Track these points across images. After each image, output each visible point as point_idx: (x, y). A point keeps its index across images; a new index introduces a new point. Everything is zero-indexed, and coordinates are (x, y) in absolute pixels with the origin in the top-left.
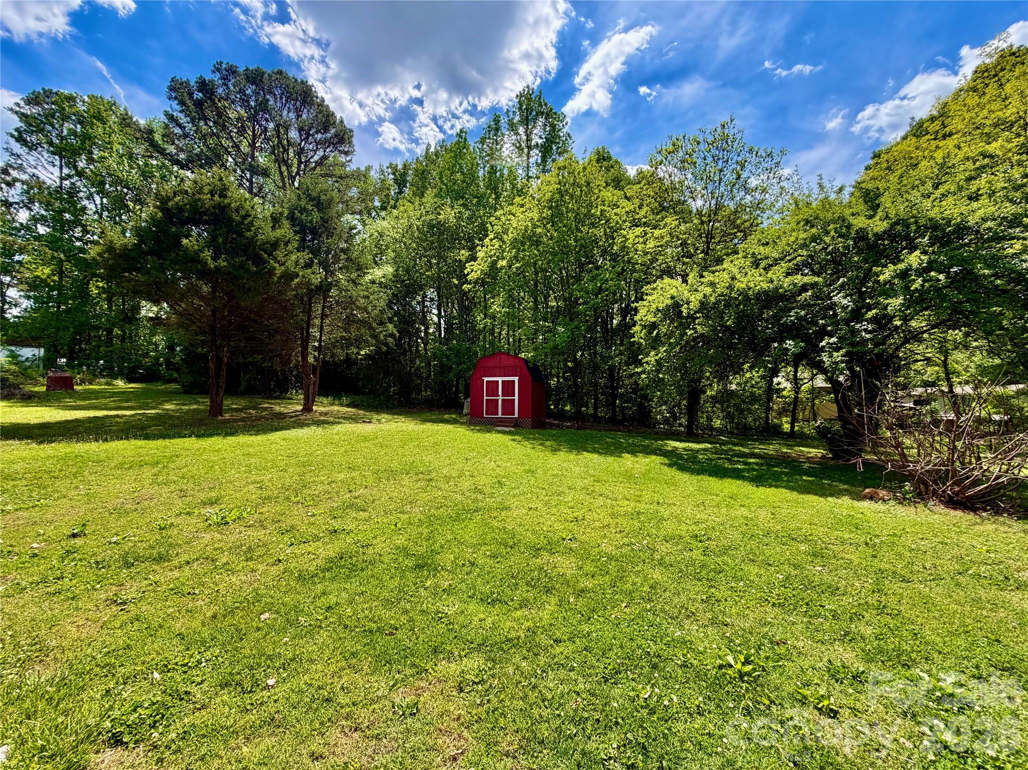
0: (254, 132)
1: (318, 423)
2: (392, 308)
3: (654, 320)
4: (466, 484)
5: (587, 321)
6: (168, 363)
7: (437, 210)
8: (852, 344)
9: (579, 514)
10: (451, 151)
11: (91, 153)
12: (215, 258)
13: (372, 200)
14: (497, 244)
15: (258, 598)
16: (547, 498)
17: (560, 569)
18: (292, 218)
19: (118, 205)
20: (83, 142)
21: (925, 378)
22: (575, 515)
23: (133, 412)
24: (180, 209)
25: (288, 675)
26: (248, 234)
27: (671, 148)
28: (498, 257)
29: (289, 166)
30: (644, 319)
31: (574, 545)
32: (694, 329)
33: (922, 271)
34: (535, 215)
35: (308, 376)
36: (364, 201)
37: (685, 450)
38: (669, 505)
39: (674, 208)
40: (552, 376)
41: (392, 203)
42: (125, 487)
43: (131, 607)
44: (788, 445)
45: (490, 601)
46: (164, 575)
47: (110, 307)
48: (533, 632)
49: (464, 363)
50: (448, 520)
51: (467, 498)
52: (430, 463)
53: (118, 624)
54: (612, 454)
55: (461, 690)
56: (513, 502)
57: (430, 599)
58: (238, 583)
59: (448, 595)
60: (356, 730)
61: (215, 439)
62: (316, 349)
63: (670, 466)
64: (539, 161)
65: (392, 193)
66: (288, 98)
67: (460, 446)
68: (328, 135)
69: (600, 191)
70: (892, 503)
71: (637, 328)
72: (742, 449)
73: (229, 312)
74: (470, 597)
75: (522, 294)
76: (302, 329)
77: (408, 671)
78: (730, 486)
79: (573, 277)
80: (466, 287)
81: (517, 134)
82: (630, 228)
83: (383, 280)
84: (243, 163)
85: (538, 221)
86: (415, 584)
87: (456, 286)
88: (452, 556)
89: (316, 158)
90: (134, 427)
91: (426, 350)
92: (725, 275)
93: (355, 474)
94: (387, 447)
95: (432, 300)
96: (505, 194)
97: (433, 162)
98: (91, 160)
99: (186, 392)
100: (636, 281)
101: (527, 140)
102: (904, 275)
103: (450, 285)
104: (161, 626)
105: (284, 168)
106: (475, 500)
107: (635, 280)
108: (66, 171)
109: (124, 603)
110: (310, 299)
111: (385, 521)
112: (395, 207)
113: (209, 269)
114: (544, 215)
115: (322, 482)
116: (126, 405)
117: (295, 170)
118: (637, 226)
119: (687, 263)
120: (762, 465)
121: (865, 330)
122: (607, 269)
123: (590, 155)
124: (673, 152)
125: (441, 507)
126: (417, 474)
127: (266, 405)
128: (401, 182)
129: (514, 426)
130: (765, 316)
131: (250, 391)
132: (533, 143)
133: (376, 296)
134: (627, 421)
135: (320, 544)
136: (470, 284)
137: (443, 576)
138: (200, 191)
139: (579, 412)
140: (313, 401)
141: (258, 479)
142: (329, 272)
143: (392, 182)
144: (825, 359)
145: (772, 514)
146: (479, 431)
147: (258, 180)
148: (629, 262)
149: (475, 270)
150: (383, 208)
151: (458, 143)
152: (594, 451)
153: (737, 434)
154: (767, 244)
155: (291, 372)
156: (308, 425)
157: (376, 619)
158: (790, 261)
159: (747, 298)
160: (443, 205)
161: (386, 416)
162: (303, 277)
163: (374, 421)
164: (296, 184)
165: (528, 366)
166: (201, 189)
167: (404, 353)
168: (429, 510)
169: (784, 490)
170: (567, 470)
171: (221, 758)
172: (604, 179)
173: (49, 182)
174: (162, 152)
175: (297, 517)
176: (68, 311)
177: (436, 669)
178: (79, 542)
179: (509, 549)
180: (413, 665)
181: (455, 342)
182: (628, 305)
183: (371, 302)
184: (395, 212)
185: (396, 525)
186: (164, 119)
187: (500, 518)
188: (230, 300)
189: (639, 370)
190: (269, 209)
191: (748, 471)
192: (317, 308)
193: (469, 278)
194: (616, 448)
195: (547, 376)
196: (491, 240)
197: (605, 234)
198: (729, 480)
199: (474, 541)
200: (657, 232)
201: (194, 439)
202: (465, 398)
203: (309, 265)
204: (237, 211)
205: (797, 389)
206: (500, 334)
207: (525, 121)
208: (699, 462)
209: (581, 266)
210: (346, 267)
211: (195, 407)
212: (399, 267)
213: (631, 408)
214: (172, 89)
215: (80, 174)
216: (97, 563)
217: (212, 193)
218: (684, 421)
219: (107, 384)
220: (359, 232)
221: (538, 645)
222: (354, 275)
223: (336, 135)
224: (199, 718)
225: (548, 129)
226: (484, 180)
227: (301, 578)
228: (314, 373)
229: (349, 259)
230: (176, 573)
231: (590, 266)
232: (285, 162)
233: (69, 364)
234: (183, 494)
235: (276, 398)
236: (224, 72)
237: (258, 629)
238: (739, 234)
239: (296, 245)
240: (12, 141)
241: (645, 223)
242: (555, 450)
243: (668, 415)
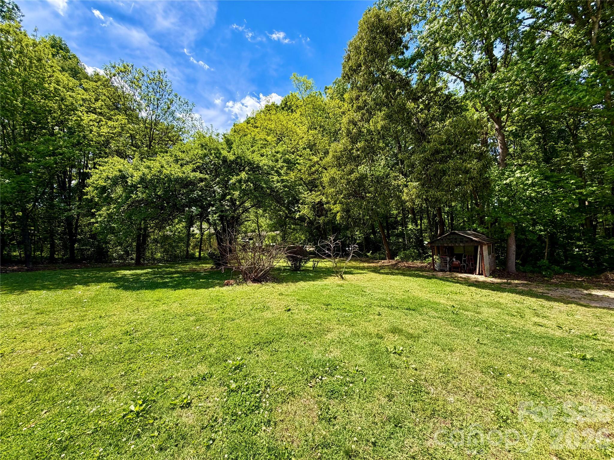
3: (104, 184)
8: (222, 211)
21: (251, 228)
27: (122, 69)
30: (96, 182)
32: (136, 194)
33: (246, 181)
37: (132, 275)
38: (110, 316)
39: (125, 111)
44: (196, 264)
63: (117, 288)
70: (235, 285)
71: (90, 189)
72: (171, 270)
78: (159, 293)
82: (86, 112)
92: (158, 164)
102: (240, 181)
118: (92, 113)
119: (135, 151)
120: (180, 277)
121: (227, 205)
124: (124, 72)
130: (182, 192)
134: (85, 260)
144: (210, 218)
145: (180, 304)
148: (84, 137)
153: (170, 261)
154: (184, 152)
158: (194, 164)
159: (170, 180)
169: (189, 289)
172: (60, 64)
189: (93, 220)
191: (172, 282)
194: (69, 283)
198: (159, 290)
200: (110, 123)
205: (202, 234)
208: (141, 281)
213: (89, 250)
218: (134, 256)
238: (170, 142)
243: (122, 253)
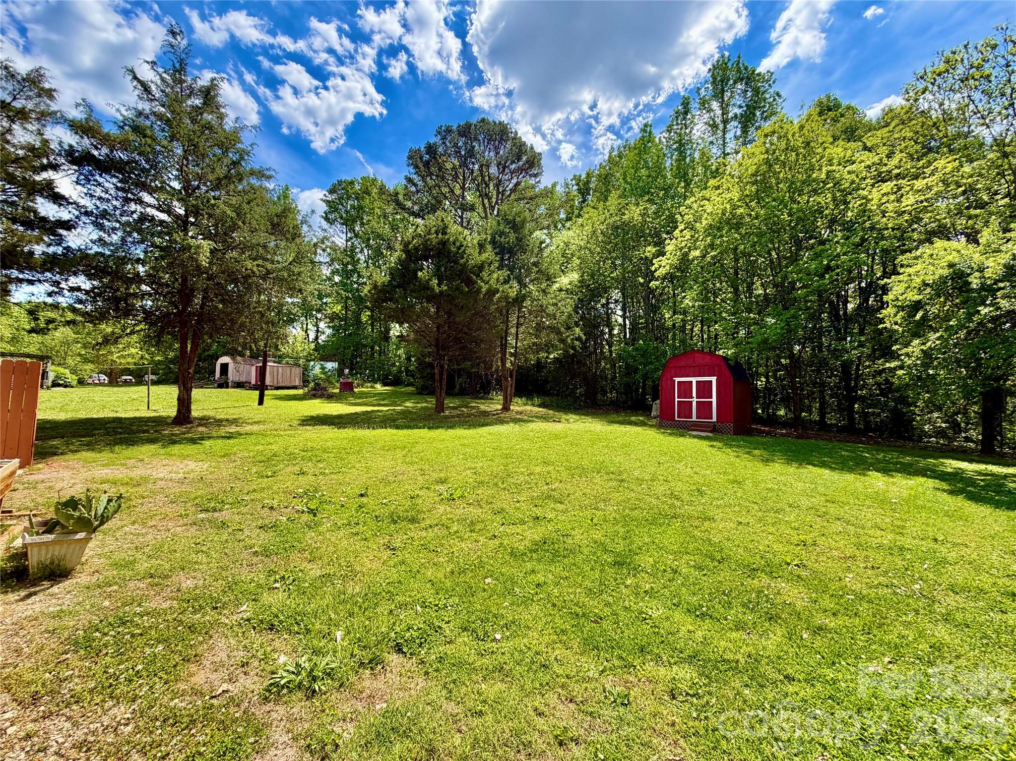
0: (464, 176)
1: (516, 421)
2: (578, 313)
3: (917, 298)
4: (660, 489)
5: (808, 308)
6: (407, 370)
7: (621, 211)
9: (809, 539)
10: (635, 148)
11: (362, 219)
12: (439, 285)
13: (558, 214)
14: (688, 234)
15: (481, 565)
16: (760, 514)
17: (786, 598)
18: (493, 242)
19: (378, 254)
20: (358, 212)
22: (802, 538)
23: (387, 408)
24: (416, 249)
25: (511, 635)
26: (462, 261)
27: (942, 67)
28: (689, 248)
29: (489, 199)
30: (901, 298)
31: (804, 573)
32: (994, 304)
34: (735, 195)
35: (506, 379)
36: (551, 215)
37: (980, 473)
38: (955, 545)
39: (949, 146)
40: (759, 375)
41: (576, 212)
42: (387, 464)
43: (399, 553)
45: (700, 614)
46: (415, 533)
47: (373, 330)
48: (756, 660)
49: (651, 363)
50: (643, 522)
51: (663, 503)
52: (620, 463)
53: (392, 563)
54: (851, 470)
55: (674, 697)
56: (718, 514)
57: (631, 598)
58: (467, 549)
59: (650, 597)
60: (571, 701)
61: (440, 431)
62: (513, 355)
63: (953, 493)
64: (739, 133)
65: (576, 202)
66: (489, 140)
67: (651, 449)
68: (521, 163)
69: (825, 149)
71: (889, 311)
73: (449, 327)
74: (674, 605)
75: (718, 285)
76: (502, 338)
77: (616, 662)
79: (786, 258)
80: (653, 284)
81: (710, 110)
82: (873, 186)
83: (569, 286)
84: (456, 203)
85: (739, 200)
86: (616, 580)
87: (642, 285)
88: (651, 559)
89: (511, 186)
90: (388, 419)
91: (611, 352)
93: (551, 468)
94: (577, 445)
95: (616, 301)
96: (697, 179)
97: (617, 164)
98: (362, 224)
99: (419, 393)
100: (885, 251)
101: (723, 114)
103: (635, 285)
104: (418, 572)
105: (486, 201)
106: (672, 506)
107: (883, 250)
108: (349, 235)
109: (394, 549)
110: (508, 311)
111: (581, 514)
112: (579, 216)
113: (436, 294)
114: (747, 192)
115: (522, 473)
116: (382, 402)
117: (494, 200)
118: (884, 181)
119: (976, 216)
122: (837, 242)
123: (810, 109)
124: (947, 71)
125: (636, 508)
126: (607, 474)
127: (474, 405)
128: (584, 191)
129: (714, 431)
131: (463, 393)
132: (731, 115)
133: (563, 303)
134: (873, 431)
135: (525, 527)
136: (657, 280)
137: (643, 578)
138: (429, 233)
139: (797, 418)
140: (511, 401)
141: (473, 466)
142: (523, 285)
143: (575, 193)
146: (670, 434)
147: (467, 215)
148: (872, 228)
149: (663, 266)
150: (568, 219)
151: (642, 138)
152: (823, 465)
155: (493, 376)
156: (507, 422)
157: (581, 605)
160: (627, 204)
161: (574, 416)
162: (503, 292)
163: (563, 420)
164: (495, 213)
165: (729, 365)
166: (430, 230)
167: (589, 356)
168: (624, 510)
170: (785, 485)
171: (467, 687)
172: (830, 133)
173: (340, 244)
174: (403, 208)
175: (504, 501)
176: (350, 335)
177: (644, 668)
178: (364, 500)
179: (716, 564)
180: (620, 658)
181: (641, 342)
182: (869, 285)
183: (560, 308)
184: (580, 220)
185: (592, 520)
186: (404, 182)
187: (703, 529)
188: (449, 317)
189: (893, 364)
190: (476, 238)
192: (513, 319)
193: (657, 274)
194: (857, 465)
195: (752, 376)
196: (681, 231)
197: (834, 199)
199: (675, 548)
200: (920, 183)
201: (426, 430)
202: (654, 400)
203: (506, 282)
204: (454, 243)
206: (692, 330)
207: (719, 95)
208: (1010, 491)
209: (798, 243)
210: (536, 279)
211: (424, 405)
212: (584, 273)
213: (879, 415)
214: (410, 158)
215: (356, 236)
216: (376, 516)
217: (437, 233)
218: (974, 434)
219: (372, 387)
220: (547, 246)
221: (763, 676)
222: (543, 286)
223: (527, 162)
224: (449, 649)
225: (749, 94)
226: (671, 170)
227: (512, 554)
228: (511, 376)
229: (539, 271)
230: (424, 534)
231: (812, 241)
232: (487, 195)
233: (350, 373)
234: (423, 473)
235: (481, 398)
236: (444, 134)
237: (484, 590)
239: (497, 265)
240: (322, 220)
241: (898, 175)
242: (767, 461)
243: (944, 425)
